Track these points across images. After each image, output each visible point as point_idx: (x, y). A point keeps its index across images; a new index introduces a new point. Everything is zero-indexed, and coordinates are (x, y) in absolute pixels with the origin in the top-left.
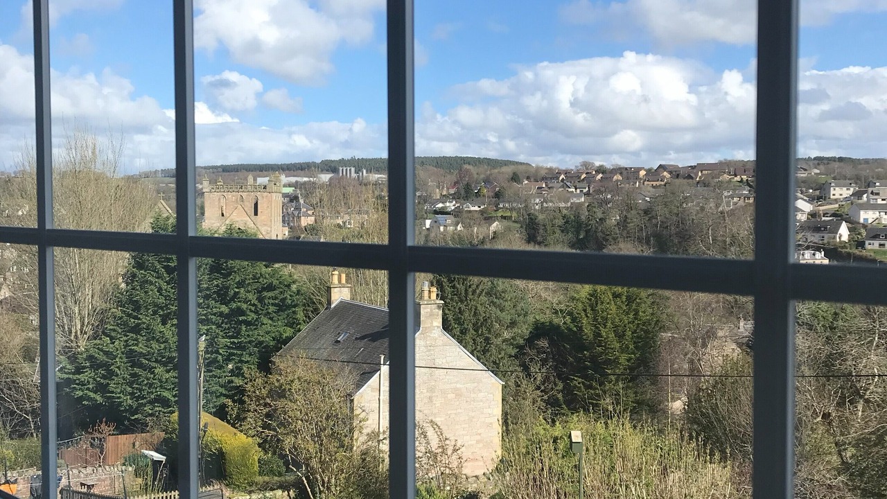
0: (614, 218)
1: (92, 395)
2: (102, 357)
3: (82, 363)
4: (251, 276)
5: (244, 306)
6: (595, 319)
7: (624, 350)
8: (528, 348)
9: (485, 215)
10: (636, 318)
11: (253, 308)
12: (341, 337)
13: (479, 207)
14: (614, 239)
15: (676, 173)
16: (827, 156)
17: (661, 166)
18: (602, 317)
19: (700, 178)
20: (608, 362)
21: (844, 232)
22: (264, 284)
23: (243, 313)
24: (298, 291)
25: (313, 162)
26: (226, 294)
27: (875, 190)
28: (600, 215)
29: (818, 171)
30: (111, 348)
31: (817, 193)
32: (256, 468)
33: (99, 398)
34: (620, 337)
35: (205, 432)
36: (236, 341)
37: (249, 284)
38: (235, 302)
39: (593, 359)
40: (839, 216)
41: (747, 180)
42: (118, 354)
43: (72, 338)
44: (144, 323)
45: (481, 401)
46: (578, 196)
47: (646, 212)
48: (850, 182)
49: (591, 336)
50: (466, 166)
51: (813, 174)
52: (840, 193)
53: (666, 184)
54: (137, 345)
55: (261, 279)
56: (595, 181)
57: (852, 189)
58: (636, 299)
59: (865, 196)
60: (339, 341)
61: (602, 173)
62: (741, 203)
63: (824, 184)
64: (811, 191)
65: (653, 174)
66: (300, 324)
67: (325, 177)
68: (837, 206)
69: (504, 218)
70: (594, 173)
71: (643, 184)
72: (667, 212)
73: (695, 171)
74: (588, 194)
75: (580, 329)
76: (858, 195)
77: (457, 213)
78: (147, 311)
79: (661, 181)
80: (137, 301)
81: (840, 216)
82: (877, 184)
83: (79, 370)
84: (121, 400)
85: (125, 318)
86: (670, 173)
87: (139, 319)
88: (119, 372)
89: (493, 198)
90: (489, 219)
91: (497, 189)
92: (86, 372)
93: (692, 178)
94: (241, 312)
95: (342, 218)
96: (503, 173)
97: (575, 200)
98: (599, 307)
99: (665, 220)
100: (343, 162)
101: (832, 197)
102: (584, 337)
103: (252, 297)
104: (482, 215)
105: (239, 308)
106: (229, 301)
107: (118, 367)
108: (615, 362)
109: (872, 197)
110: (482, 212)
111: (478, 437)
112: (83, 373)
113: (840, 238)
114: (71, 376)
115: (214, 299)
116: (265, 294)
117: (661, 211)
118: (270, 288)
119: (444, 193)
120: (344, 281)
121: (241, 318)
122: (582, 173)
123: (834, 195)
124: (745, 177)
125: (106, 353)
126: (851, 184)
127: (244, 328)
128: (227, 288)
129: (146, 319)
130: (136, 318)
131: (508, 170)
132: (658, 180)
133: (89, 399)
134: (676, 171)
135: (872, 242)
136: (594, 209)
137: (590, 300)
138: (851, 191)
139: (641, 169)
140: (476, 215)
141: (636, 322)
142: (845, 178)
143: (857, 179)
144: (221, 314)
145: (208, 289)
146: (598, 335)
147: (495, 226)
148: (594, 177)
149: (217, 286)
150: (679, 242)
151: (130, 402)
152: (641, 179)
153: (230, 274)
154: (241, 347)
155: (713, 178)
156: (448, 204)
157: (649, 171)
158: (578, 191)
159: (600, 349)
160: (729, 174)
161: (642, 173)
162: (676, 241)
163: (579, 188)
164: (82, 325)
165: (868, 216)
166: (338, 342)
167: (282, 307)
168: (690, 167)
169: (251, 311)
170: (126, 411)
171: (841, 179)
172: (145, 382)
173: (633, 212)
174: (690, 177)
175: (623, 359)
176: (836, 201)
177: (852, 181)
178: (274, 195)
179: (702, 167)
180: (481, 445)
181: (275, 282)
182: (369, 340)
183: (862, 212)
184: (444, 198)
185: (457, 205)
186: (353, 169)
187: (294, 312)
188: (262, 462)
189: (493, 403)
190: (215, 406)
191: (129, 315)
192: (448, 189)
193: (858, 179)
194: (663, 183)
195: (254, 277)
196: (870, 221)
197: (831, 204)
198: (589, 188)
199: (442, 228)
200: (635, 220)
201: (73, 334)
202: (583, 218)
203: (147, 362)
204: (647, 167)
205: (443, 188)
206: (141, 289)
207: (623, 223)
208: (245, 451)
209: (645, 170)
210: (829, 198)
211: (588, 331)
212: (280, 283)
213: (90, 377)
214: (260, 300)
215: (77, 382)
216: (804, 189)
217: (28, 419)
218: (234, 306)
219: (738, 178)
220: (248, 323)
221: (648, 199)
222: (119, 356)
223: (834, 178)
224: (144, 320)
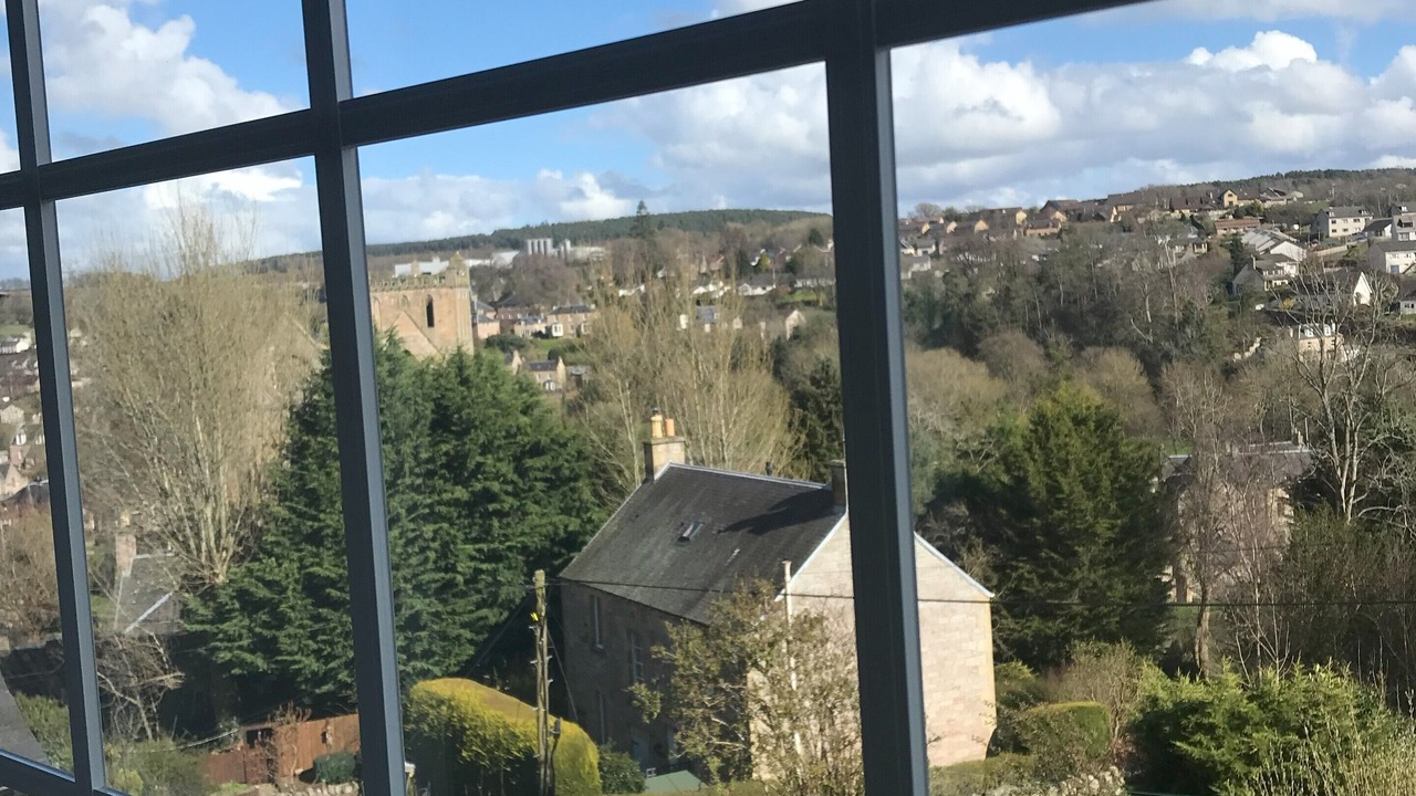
0: (987, 293)
1: (248, 657)
2: (262, 592)
3: (227, 604)
4: (504, 433)
5: (496, 486)
6: (1047, 463)
7: (1102, 511)
8: (932, 520)
9: (778, 301)
10: (1113, 458)
11: (510, 488)
12: (688, 531)
13: (764, 289)
14: (992, 326)
15: (1077, 213)
16: (1307, 170)
17: (1050, 204)
18: (1059, 460)
19: (1116, 217)
20: (1076, 534)
21: (1363, 289)
22: (524, 446)
23: (493, 498)
24: (580, 452)
25: (480, 235)
26: (463, 466)
27: (1404, 218)
28: (963, 288)
29: (1300, 195)
30: (277, 575)
31: (1307, 229)
32: (598, 782)
33: (260, 662)
34: (1093, 490)
35: (557, 736)
36: (484, 546)
37: (499, 447)
38: (478, 480)
39: (1048, 530)
40: (1352, 265)
41: (1192, 216)
42: (289, 583)
43: (203, 560)
44: (329, 526)
45: (958, 629)
46: (920, 260)
47: (1040, 279)
48: (1360, 208)
49: (1044, 494)
50: (731, 225)
51: (1295, 199)
52: (1345, 227)
53: (1061, 230)
54: (319, 564)
55: (519, 438)
56: (945, 235)
57: (1362, 220)
58: (1111, 425)
59: (1388, 229)
60: (687, 539)
61: (956, 221)
62: (1190, 254)
63: (1316, 215)
64: (1296, 227)
65: (1038, 216)
66: (588, 510)
67: (507, 257)
68: (1344, 248)
69: (808, 303)
70: (942, 221)
71: (1025, 234)
72: (1072, 277)
73: (1106, 207)
74: (936, 256)
75: (1021, 481)
76: (1376, 228)
77: (728, 301)
78: (332, 507)
79: (1053, 227)
80: (313, 490)
81: (1354, 263)
82: (1404, 209)
83: (222, 615)
84: (301, 666)
85: (295, 520)
86: (1066, 212)
87: (320, 520)
88: (292, 615)
89: (782, 272)
90: (784, 308)
91: (788, 258)
92: (236, 617)
93: (1103, 219)
94: (489, 496)
95: (545, 320)
96: (792, 232)
97: (916, 267)
98: (1053, 441)
99: (1071, 290)
100: (530, 232)
101: (1331, 234)
102: (1032, 495)
103: (506, 468)
104: (773, 300)
105: (486, 490)
106: (468, 479)
107: (292, 608)
108: (1089, 535)
109: (1399, 230)
110: (772, 296)
111: (956, 694)
112: (230, 619)
113: (1358, 301)
114: (207, 627)
115: (442, 477)
116: (529, 462)
117: (1063, 275)
118: (536, 450)
119: (704, 270)
120: (671, 432)
121: (491, 507)
122: (923, 223)
123: (1334, 231)
124: (1187, 212)
125: (269, 584)
126: (1360, 212)
127: (496, 523)
128: (466, 456)
129: (332, 520)
130: (315, 518)
131: (801, 226)
132: (1048, 226)
133: (242, 663)
134: (1074, 210)
135: (1410, 303)
136: (955, 280)
137: (1035, 431)
138: (1362, 224)
139: (1016, 210)
140: (761, 303)
141: (1117, 464)
142: (1350, 203)
143: (1369, 204)
144: (456, 503)
145: (431, 460)
146: (1054, 489)
147: (795, 318)
148: (943, 227)
149: (446, 454)
150: (1099, 325)
151: (315, 666)
152: (1019, 226)
153: (466, 432)
154: (493, 557)
155: (1136, 217)
156: (711, 288)
157: (1031, 212)
158: (920, 252)
159: (1060, 513)
160: (1161, 207)
161: (1021, 216)
162: (1094, 322)
163: (921, 247)
164: (218, 536)
165: (1399, 261)
166: (683, 539)
167: (556, 481)
168: (1096, 201)
169: (507, 493)
170: (306, 681)
171: (1346, 205)
172: (339, 631)
173: (1019, 280)
174: (1099, 217)
175: (1102, 526)
176: (1343, 241)
177: (1362, 207)
178: (458, 290)
179: (1115, 200)
180: (961, 706)
181: (544, 440)
182: (749, 532)
183: (1388, 256)
184: (705, 278)
185: (726, 289)
186: (549, 242)
187: (573, 490)
188: (605, 769)
189: (976, 631)
190: (459, 662)
191: (301, 515)
192: (708, 263)
193: (1370, 202)
194: (1056, 231)
195: (509, 435)
196: (1401, 270)
197: (1334, 245)
198: (937, 245)
199: (707, 328)
200: (1023, 293)
201: (204, 554)
202: (937, 296)
203: (339, 594)
204: (1027, 207)
205: (701, 262)
206: (320, 469)
207: (1004, 299)
208: (577, 753)
209: (1025, 211)
210: (1328, 237)
211: (1036, 483)
212: (552, 440)
213: (243, 627)
214: (521, 471)
215: (221, 636)
216: (1285, 226)
217: (136, 706)
218: (478, 486)
219: (1176, 214)
220: (500, 514)
221: (1036, 257)
222: (291, 587)
223: (1332, 204)
224: (329, 522)
